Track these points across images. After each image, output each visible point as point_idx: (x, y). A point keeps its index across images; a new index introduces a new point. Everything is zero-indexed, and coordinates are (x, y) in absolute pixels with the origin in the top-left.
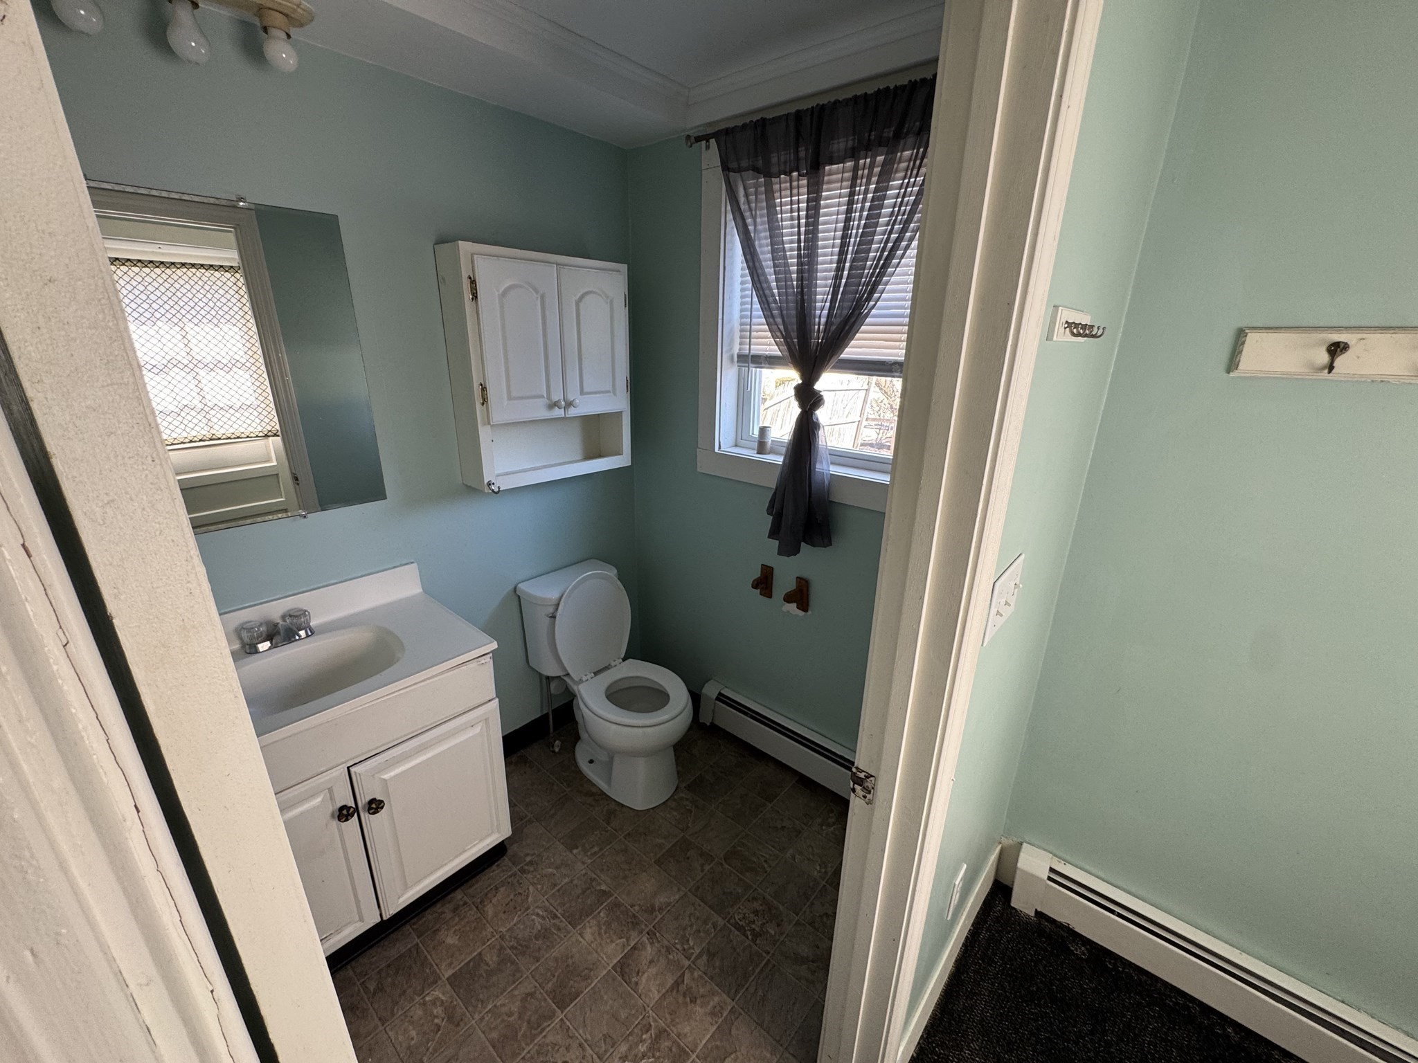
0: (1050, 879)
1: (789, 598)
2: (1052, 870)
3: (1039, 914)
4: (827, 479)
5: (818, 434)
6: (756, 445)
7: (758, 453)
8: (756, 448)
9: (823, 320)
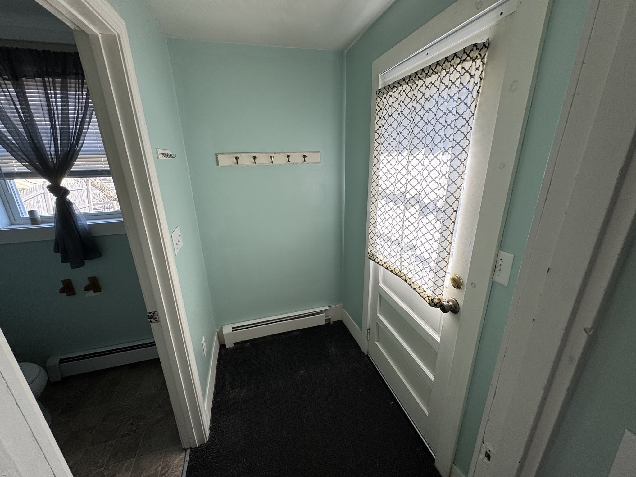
0: (233, 331)
1: (87, 289)
2: (233, 328)
3: (235, 344)
4: (87, 227)
5: (73, 207)
6: (29, 221)
7: (32, 225)
8: (30, 223)
9: (53, 153)
